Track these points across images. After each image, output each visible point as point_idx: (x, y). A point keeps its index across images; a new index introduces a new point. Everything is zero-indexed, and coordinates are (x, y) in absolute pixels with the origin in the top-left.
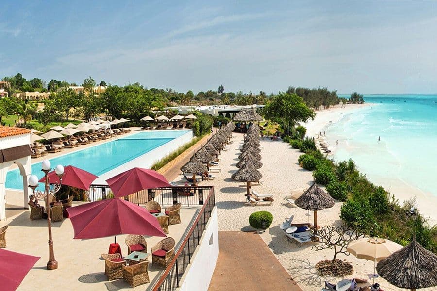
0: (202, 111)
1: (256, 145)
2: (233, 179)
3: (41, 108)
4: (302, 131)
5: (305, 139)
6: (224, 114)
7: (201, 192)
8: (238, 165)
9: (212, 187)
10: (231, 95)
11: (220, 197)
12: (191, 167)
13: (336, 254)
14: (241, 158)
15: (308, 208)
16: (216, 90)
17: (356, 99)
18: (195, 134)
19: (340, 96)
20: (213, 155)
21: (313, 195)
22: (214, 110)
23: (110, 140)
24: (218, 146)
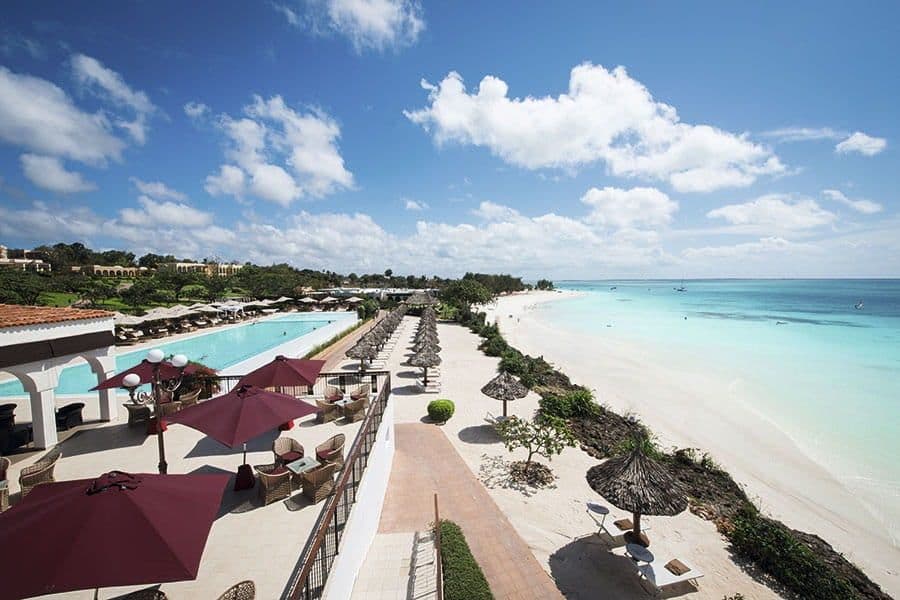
0: (368, 294)
1: (433, 329)
2: (409, 363)
3: (127, 285)
4: (483, 316)
5: (486, 324)
6: (394, 297)
7: (374, 378)
8: (413, 349)
9: (387, 372)
10: (401, 279)
11: (396, 383)
12: (359, 351)
13: (531, 453)
14: (416, 341)
15: (498, 397)
16: (382, 273)
17: (544, 285)
18: (360, 317)
19: (525, 283)
20: (383, 338)
21: (503, 383)
22: (383, 292)
23: (242, 324)
24: (389, 329)
